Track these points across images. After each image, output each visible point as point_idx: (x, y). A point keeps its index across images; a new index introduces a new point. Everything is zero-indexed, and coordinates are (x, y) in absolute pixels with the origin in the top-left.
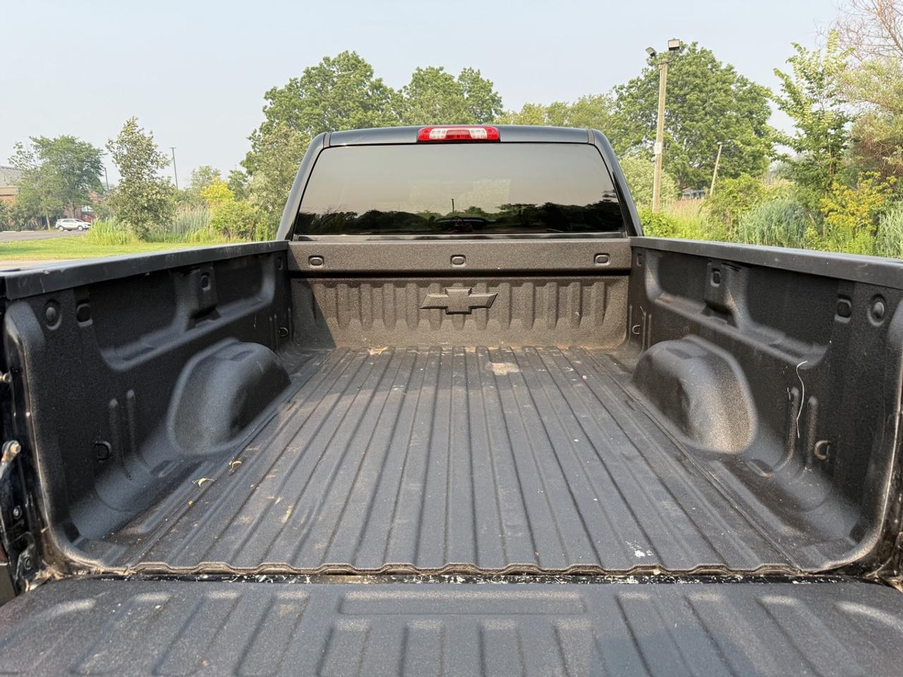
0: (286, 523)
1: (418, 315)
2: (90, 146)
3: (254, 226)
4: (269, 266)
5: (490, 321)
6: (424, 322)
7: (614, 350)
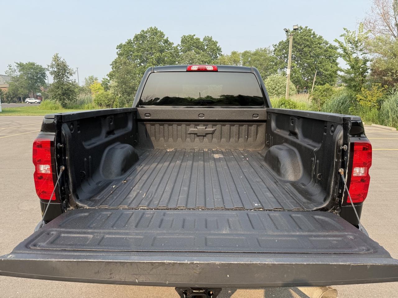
0: (144, 198)
1: (186, 137)
2: (41, 67)
3: (113, 103)
4: (131, 117)
5: (213, 139)
6: (188, 139)
7: (260, 151)
